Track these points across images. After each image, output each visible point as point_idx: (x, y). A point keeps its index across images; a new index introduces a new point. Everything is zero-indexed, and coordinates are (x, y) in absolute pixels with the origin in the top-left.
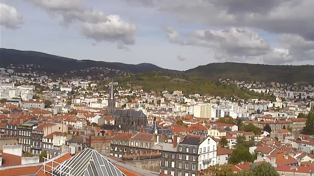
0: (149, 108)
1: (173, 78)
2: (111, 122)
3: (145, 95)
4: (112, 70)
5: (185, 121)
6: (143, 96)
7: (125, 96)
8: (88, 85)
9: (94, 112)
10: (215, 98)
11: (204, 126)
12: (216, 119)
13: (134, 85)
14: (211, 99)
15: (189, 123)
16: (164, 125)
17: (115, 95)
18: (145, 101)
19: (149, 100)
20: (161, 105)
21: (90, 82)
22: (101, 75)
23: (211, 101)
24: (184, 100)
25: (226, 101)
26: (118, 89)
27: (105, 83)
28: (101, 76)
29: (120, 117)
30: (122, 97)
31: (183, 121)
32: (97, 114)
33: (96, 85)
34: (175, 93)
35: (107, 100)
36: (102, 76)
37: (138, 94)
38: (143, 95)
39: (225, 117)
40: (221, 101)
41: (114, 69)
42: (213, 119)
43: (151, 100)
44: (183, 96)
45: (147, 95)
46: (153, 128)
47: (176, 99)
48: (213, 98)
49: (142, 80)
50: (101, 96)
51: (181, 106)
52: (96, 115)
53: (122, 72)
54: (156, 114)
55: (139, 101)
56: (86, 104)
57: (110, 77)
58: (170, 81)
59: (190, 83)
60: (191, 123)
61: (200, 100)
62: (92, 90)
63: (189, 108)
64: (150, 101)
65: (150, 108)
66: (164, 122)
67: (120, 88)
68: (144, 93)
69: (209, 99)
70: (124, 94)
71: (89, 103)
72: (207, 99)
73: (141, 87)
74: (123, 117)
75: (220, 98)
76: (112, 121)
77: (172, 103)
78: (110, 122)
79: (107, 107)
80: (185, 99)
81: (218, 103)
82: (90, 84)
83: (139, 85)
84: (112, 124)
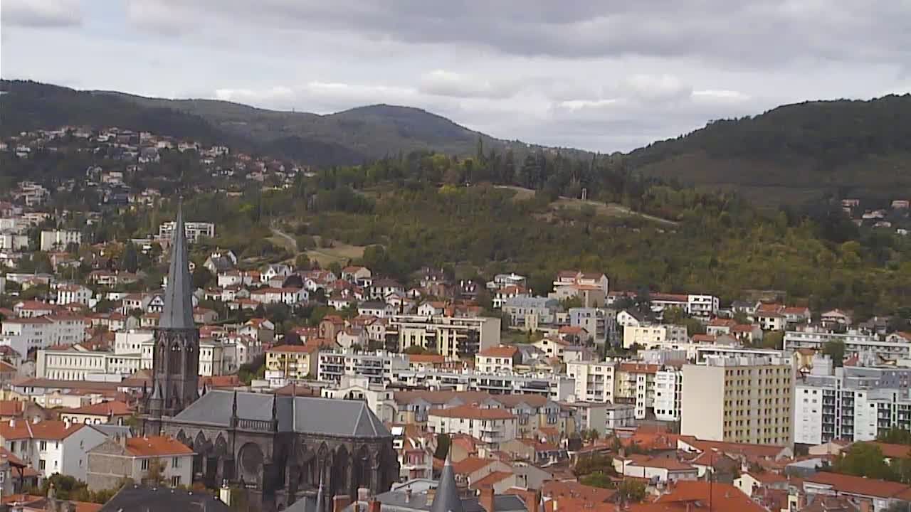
0: (405, 379)
1: (554, 199)
2: (169, 472)
3: (381, 303)
4: (175, 145)
5: (626, 462)
6: (371, 303)
7: (261, 305)
8: (23, 241)
9: (60, 409)
10: (816, 320)
11: (749, 492)
12: (825, 453)
13: (317, 238)
14: (791, 327)
15: (652, 472)
16: (500, 488)
17: (195, 301)
18: (383, 339)
19: (408, 333)
20: (481, 362)
21: (39, 218)
22: (105, 178)
23: (788, 336)
24: (621, 329)
25: (888, 338)
26: (214, 261)
27: (132, 226)
28: (108, 186)
29: (226, 436)
30: (241, 317)
31: (616, 463)
32: (80, 419)
33: (76, 237)
34: (565, 287)
35: (147, 329)
36: (115, 181)
37: (337, 295)
38: (370, 300)
39: (878, 439)
40: (856, 341)
41: (191, 143)
42: (802, 450)
43: (418, 333)
44: (611, 306)
45: (393, 302)
46: (430, 503)
47: (574, 323)
48: (802, 323)
49: (365, 208)
50: (106, 308)
51: (604, 369)
52: (75, 427)
53: (239, 160)
54: (445, 420)
55: (345, 340)
56: (9, 361)
57: (162, 192)
58: (538, 217)
59: (661, 226)
60: (663, 474)
61: (719, 334)
62: (51, 272)
63: (648, 383)
64: (413, 337)
65: (409, 383)
66: (497, 466)
67: (229, 258)
68: (379, 290)
69: (777, 324)
70: (254, 297)
71: (32, 352)
72: (767, 327)
73: (357, 252)
74: (249, 440)
75: (848, 321)
76: (176, 465)
77: (545, 348)
78: (162, 469)
79: (146, 377)
80: (630, 325)
81: (836, 354)
82: (34, 234)
83: (348, 241)
84: (176, 479)
